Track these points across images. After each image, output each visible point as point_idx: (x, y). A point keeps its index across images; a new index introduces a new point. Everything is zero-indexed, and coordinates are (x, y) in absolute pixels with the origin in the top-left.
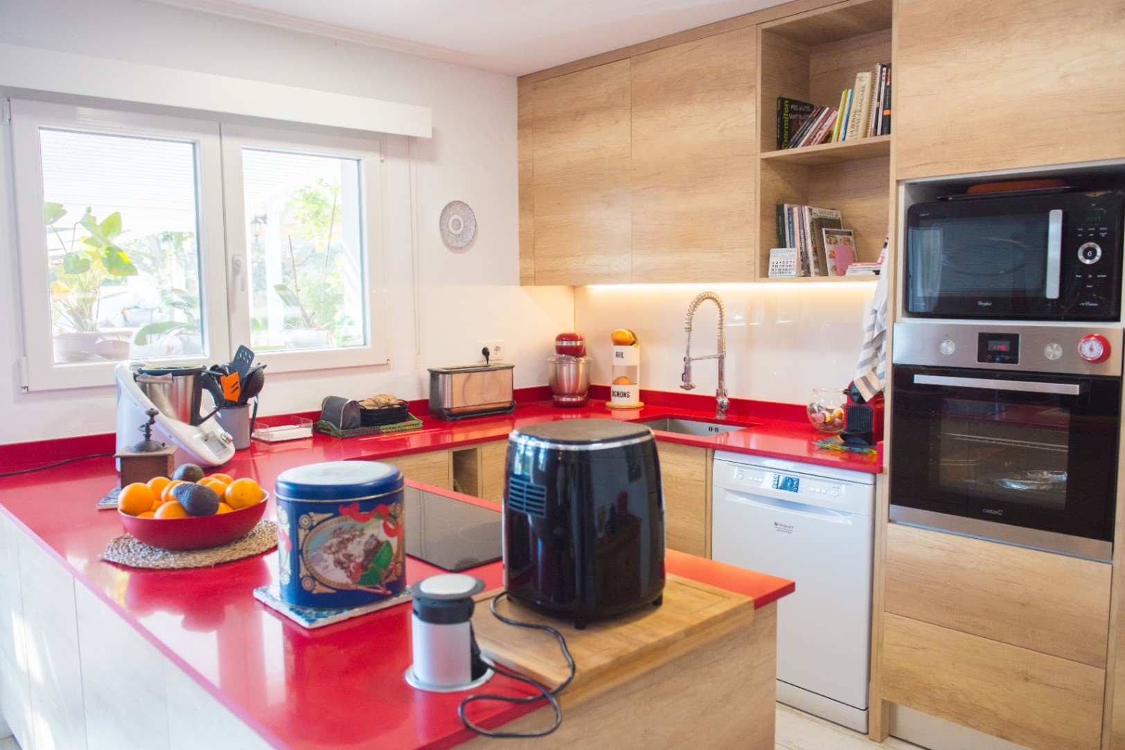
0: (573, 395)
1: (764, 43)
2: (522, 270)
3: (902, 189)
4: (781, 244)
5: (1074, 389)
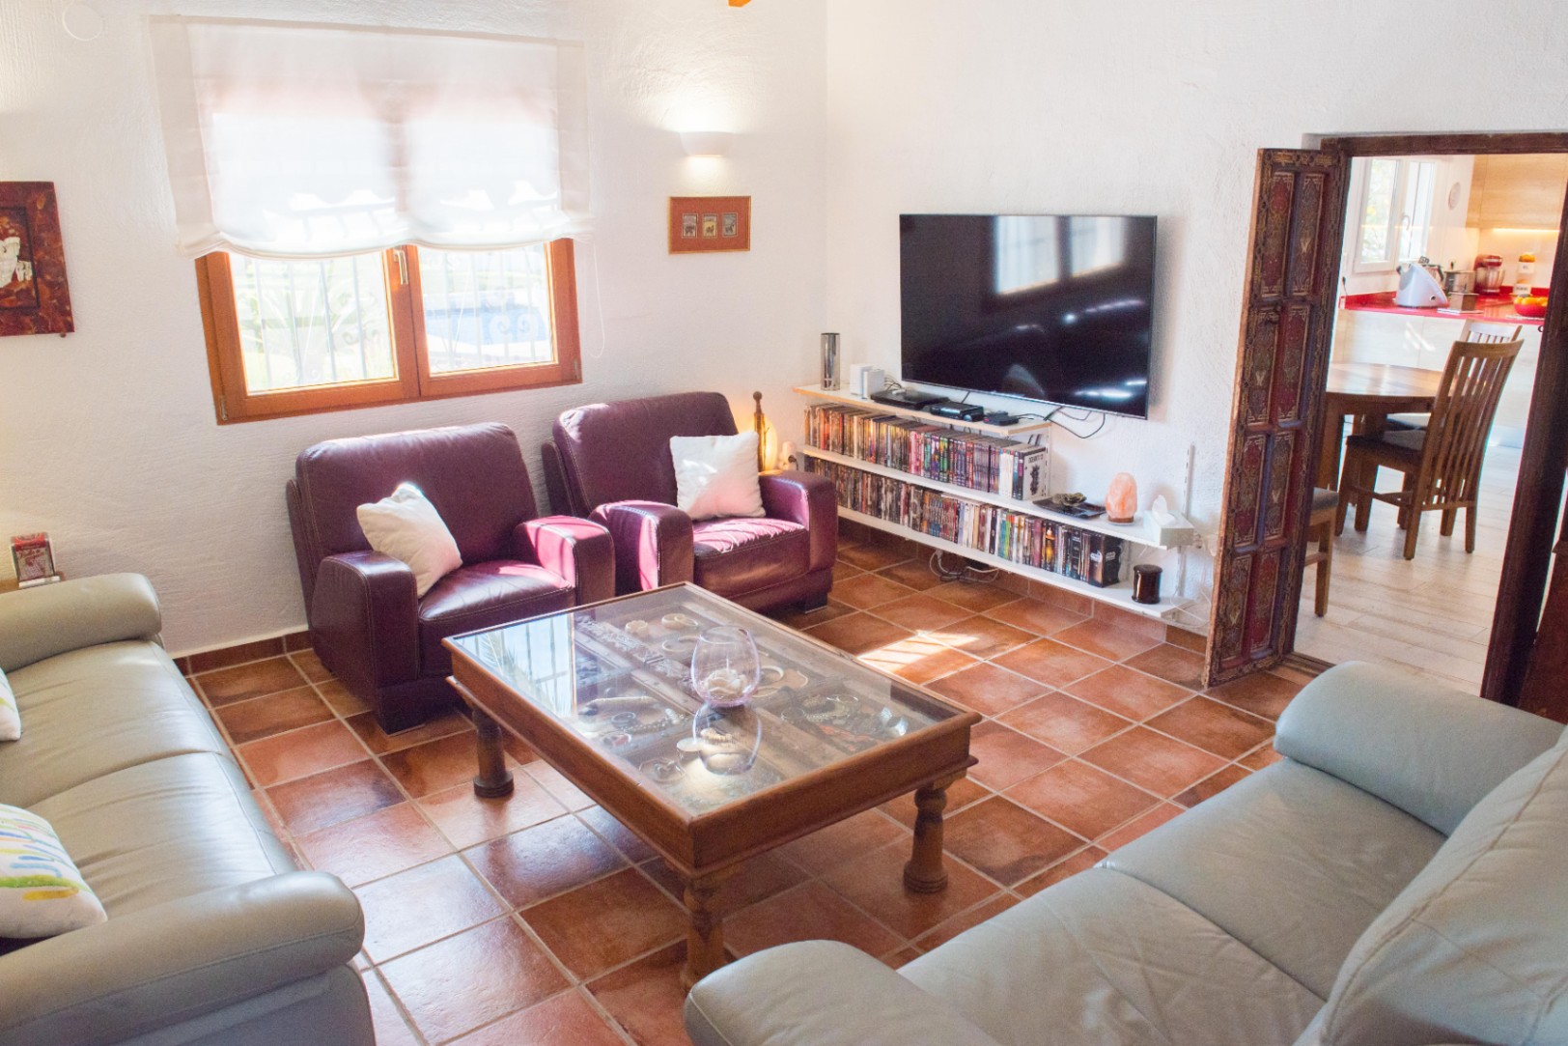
0: (1493, 288)
2: (1468, 219)
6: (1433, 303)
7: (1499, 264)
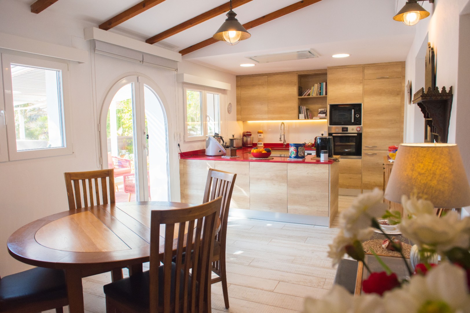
0: (250, 144)
1: (298, 77)
2: (237, 118)
3: (329, 105)
4: (300, 113)
5: (356, 135)
6: (221, 153)
7: (250, 135)
